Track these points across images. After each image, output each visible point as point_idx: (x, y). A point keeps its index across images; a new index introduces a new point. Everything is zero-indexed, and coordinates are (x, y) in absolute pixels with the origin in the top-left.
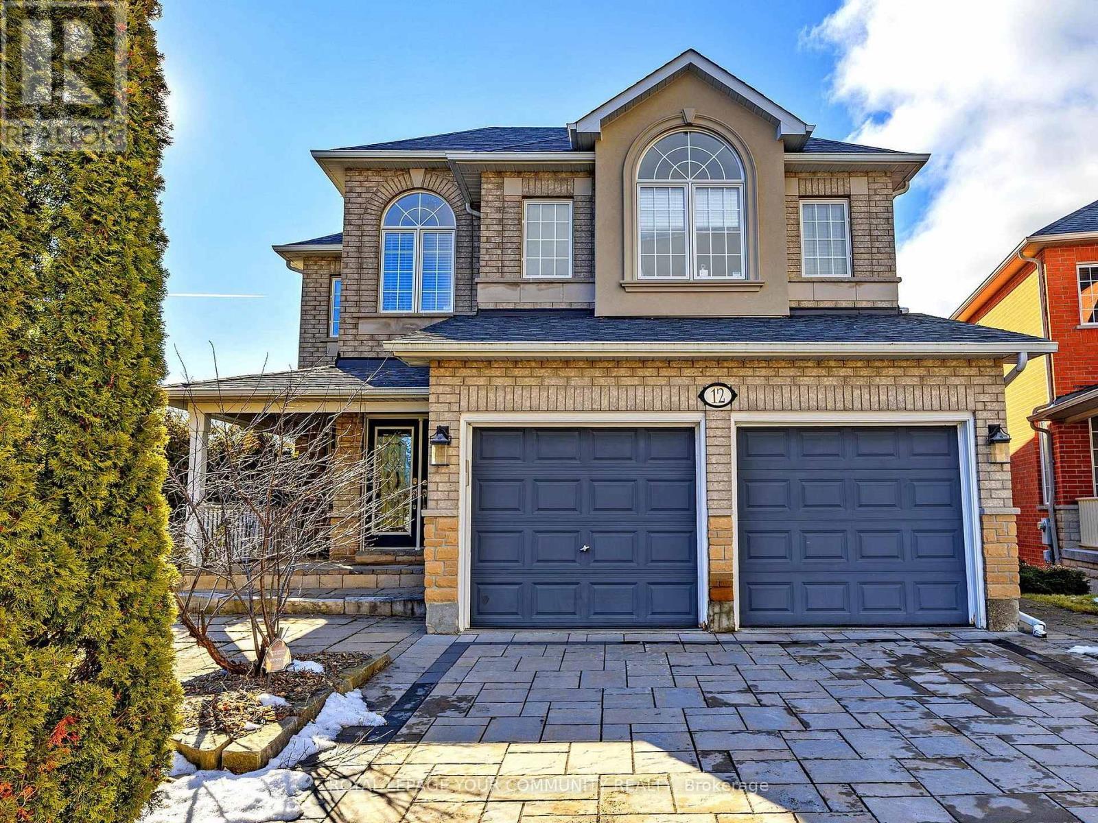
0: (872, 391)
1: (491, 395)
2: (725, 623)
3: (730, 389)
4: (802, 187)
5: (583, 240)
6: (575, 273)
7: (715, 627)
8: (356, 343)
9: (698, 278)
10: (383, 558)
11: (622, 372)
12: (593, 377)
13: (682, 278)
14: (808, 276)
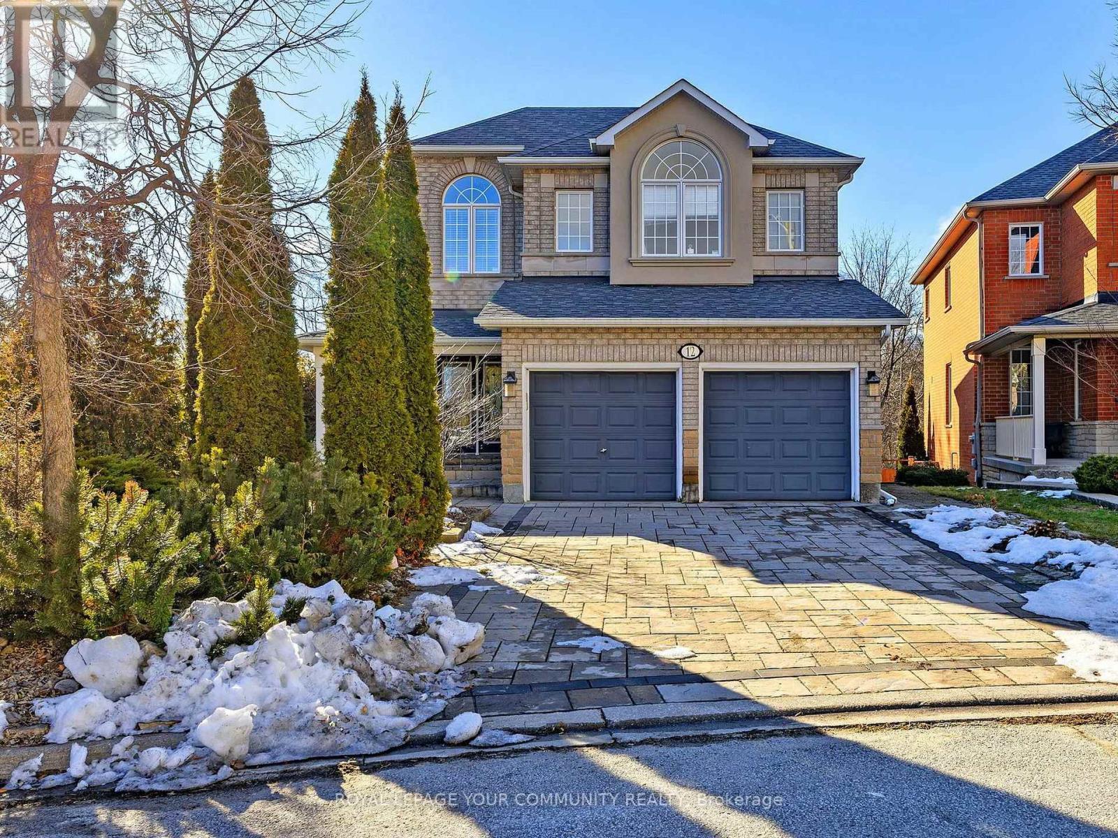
0: (792, 348)
1: (542, 351)
2: (692, 497)
3: (699, 347)
4: (768, 181)
5: (601, 223)
6: (595, 248)
7: (686, 499)
9: (687, 255)
11: (628, 335)
12: (609, 339)
13: (675, 255)
14: (770, 250)
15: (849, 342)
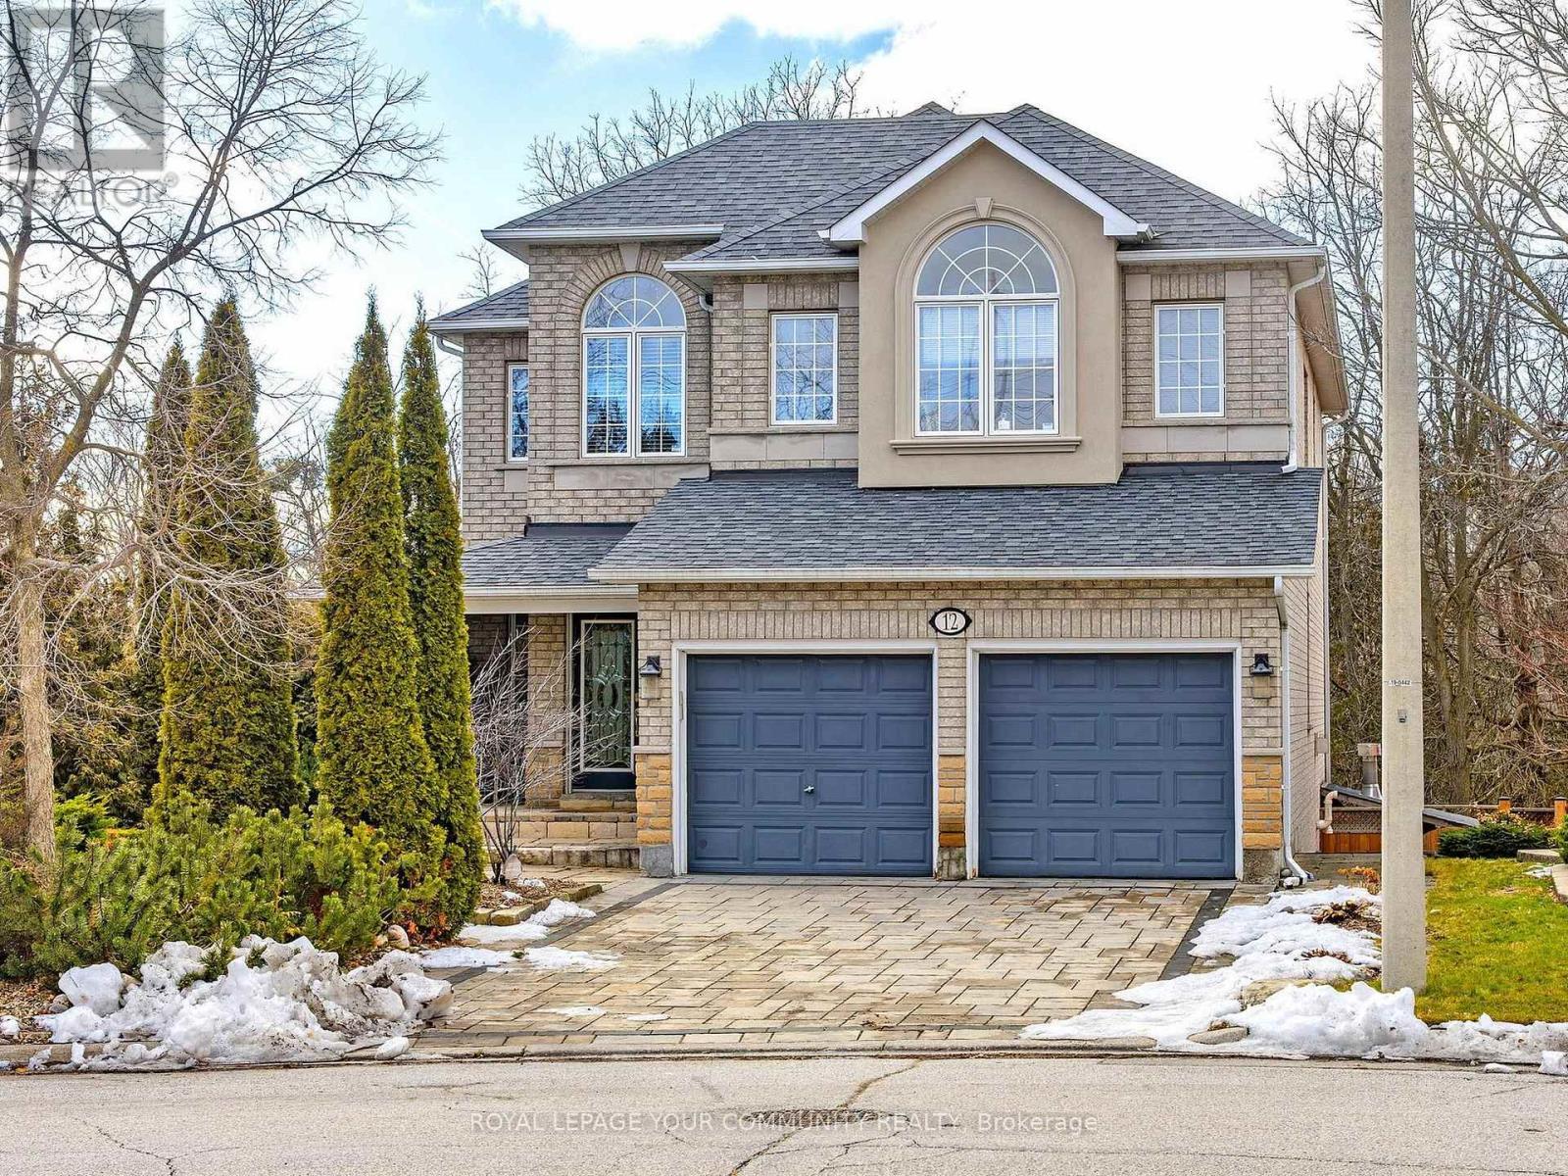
0: (1124, 616)
1: (704, 622)
2: (954, 870)
3: (964, 614)
4: (1157, 288)
5: (847, 371)
6: (840, 418)
7: (944, 874)
8: (552, 503)
9: (996, 433)
10: (596, 804)
11: (846, 595)
12: (814, 601)
13: (976, 433)
14: (1162, 416)
15: (1222, 604)
